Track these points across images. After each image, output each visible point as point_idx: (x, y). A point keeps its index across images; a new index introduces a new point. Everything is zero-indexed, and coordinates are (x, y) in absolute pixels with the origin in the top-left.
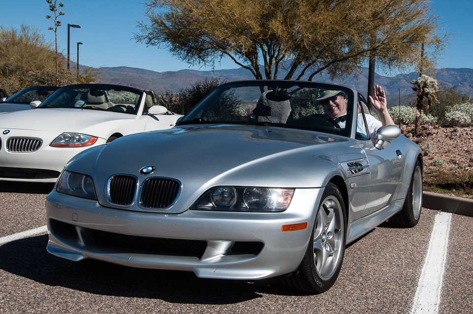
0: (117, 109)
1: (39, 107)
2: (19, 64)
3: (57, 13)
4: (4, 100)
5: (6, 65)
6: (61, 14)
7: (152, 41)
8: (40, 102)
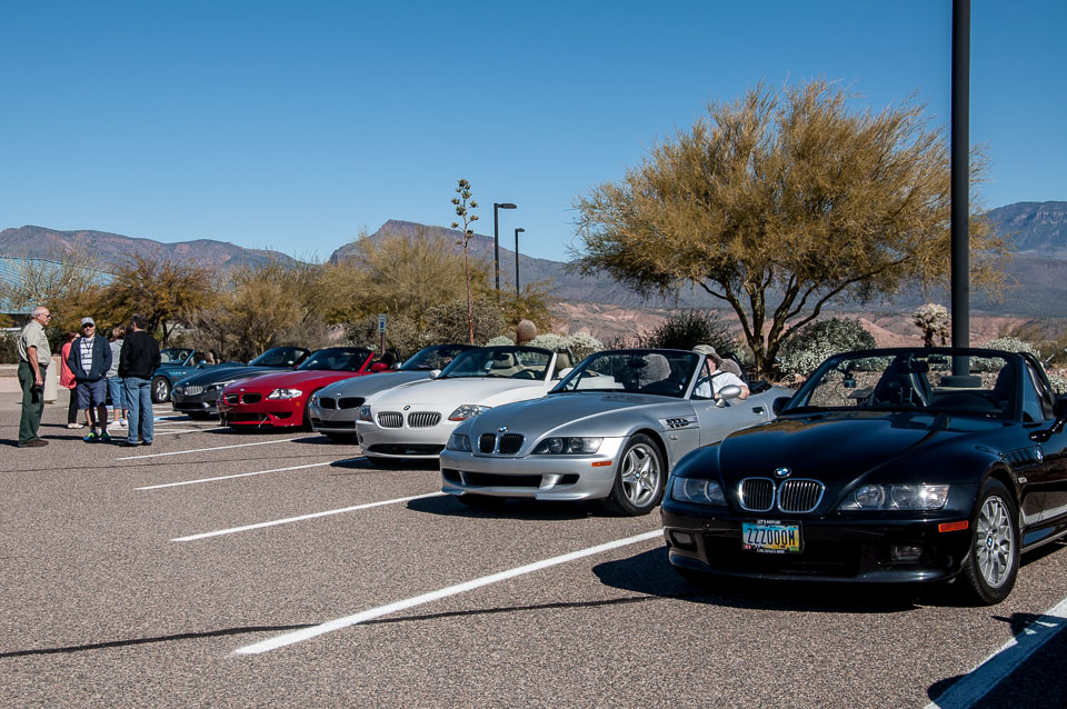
0: (523, 375)
1: (438, 378)
2: (414, 293)
3: (468, 218)
4: (399, 366)
5: (394, 297)
6: (473, 219)
7: (589, 270)
8: (440, 372)
